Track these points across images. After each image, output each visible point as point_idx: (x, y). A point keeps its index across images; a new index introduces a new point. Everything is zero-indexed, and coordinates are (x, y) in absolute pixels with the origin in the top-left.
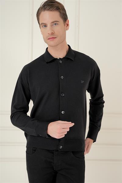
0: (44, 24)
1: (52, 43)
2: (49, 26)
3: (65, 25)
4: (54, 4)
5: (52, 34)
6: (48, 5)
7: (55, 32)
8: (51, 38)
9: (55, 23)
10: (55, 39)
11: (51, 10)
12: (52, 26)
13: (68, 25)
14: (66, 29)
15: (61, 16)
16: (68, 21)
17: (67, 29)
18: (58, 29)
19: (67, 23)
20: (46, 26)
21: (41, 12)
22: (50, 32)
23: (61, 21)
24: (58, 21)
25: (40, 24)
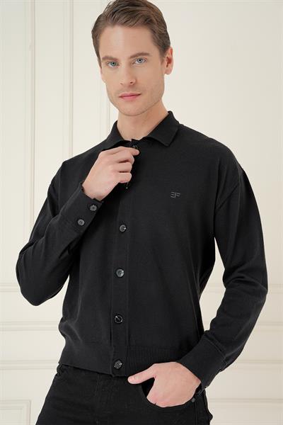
0: (111, 58)
1: (130, 107)
2: (123, 64)
3: (162, 62)
4: (138, 8)
5: (132, 85)
6: (125, 12)
7: (138, 79)
8: (128, 94)
9: (140, 57)
10: (138, 98)
11: (131, 26)
12: (131, 64)
13: (170, 61)
14: (164, 71)
15: (155, 42)
16: (172, 50)
17: (168, 72)
18: (144, 72)
19: (167, 55)
20: (115, 63)
21: (106, 27)
22: (125, 81)
23: (154, 52)
24: (147, 52)
25: (101, 57)
